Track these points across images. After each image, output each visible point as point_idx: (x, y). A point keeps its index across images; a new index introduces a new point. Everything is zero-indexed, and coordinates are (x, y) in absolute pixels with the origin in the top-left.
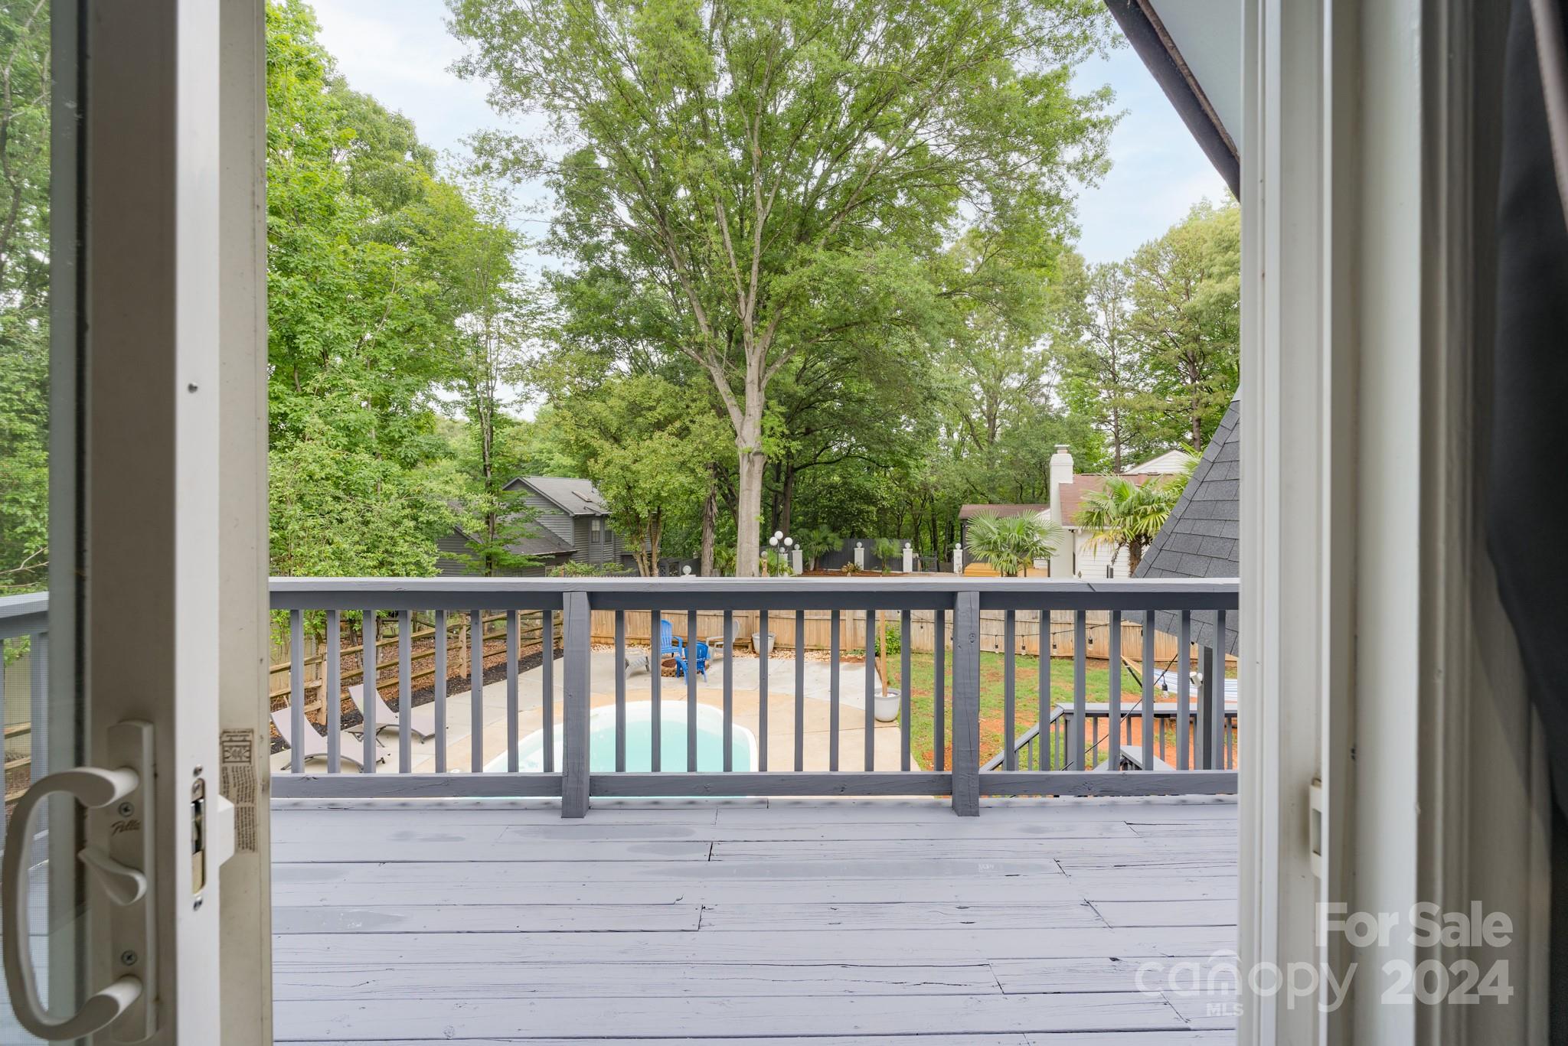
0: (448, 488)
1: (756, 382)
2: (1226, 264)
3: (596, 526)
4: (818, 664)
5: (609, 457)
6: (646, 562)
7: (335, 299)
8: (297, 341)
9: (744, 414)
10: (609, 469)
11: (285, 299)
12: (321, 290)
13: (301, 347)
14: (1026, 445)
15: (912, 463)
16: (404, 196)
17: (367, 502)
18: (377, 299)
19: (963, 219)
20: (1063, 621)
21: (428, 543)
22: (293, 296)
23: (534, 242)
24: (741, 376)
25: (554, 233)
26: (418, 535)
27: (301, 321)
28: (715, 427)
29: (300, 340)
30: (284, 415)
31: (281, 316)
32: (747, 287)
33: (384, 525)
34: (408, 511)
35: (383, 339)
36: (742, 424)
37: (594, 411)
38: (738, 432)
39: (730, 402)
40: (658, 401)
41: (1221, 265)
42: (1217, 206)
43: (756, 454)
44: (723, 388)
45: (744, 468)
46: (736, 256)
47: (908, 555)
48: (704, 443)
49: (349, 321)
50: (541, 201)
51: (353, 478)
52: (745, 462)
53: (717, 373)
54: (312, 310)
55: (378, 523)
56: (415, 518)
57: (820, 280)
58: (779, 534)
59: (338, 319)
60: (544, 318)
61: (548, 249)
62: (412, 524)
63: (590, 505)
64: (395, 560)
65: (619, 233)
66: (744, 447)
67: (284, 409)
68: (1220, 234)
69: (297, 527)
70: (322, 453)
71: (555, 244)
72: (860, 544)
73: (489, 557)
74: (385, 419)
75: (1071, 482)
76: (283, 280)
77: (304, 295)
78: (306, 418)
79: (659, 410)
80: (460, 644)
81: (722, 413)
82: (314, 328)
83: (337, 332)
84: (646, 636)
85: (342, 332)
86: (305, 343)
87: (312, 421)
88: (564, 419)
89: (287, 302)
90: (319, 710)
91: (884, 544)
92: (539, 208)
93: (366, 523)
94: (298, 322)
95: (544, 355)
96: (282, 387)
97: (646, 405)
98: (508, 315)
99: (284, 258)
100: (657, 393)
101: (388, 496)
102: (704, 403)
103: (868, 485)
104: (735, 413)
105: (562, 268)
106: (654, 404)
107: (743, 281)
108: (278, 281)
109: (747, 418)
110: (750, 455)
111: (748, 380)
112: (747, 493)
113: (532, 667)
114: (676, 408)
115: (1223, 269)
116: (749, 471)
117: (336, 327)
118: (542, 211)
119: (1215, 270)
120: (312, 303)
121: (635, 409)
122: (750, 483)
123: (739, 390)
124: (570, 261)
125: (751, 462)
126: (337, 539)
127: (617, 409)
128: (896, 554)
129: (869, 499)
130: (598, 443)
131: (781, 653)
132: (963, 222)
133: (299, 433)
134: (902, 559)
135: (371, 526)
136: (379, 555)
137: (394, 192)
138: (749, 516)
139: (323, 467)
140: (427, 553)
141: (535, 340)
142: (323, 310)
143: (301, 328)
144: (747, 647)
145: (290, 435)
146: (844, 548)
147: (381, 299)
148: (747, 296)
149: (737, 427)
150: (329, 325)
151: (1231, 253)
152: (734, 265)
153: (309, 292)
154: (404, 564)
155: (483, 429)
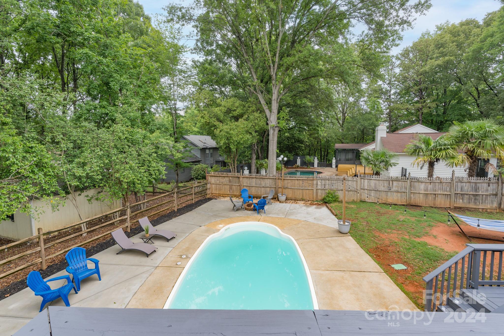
0: (168, 141)
1: (276, 100)
2: (439, 53)
3: (207, 151)
4: (304, 206)
5: (221, 128)
6: (233, 166)
7: (123, 68)
8: (110, 85)
9: (271, 112)
10: (221, 133)
11: (105, 67)
12: (118, 64)
13: (112, 87)
14: (359, 122)
15: (319, 129)
16: (142, 33)
17: (140, 147)
18: (138, 69)
19: (353, 35)
20: (401, 191)
21: (161, 162)
22: (108, 66)
23: (189, 49)
24: (270, 97)
25: (197, 45)
26: (158, 159)
27: (111, 76)
28: (259, 117)
29: (112, 84)
30: (107, 114)
31: (103, 75)
32: (273, 62)
33: (146, 156)
34: (154, 150)
35: (141, 85)
36: (270, 116)
37: (215, 111)
38: (269, 119)
39: (265, 108)
40: (237, 107)
41: (437, 53)
42: (432, 32)
43: (276, 127)
44: (263, 102)
45: (271, 132)
46: (270, 51)
47: (316, 162)
48: (255, 123)
49: (128, 77)
50: (192, 33)
51: (134, 138)
52: (272, 130)
53: (260, 97)
54: (115, 73)
55: (144, 155)
56: (156, 153)
57: (309, 58)
58: (282, 156)
59: (124, 76)
60: (193, 77)
61: (194, 51)
62: (155, 155)
63: (205, 144)
64: (151, 169)
65: (218, 46)
66: (271, 124)
67: (107, 111)
68: (438, 42)
69: (115, 158)
70: (124, 129)
71: (196, 50)
72: (299, 158)
73: (177, 164)
74: (143, 115)
75: (385, 136)
76: (104, 59)
77: (112, 66)
78: (116, 115)
79: (238, 111)
80: (174, 199)
81: (262, 111)
82: (116, 79)
83: (125, 81)
84: (237, 194)
85: (127, 81)
86: (113, 85)
87: (118, 116)
88: (205, 114)
89: (106, 69)
90: (127, 227)
91: (308, 157)
92: (191, 35)
93: (139, 155)
94: (110, 78)
95: (193, 92)
96: (106, 103)
97: (233, 109)
98: (180, 77)
99: (103, 52)
100: (237, 104)
101: (147, 145)
102: (254, 108)
103: (301, 137)
104: (267, 112)
105: (199, 59)
106: (236, 109)
107: (272, 60)
108: (102, 60)
109: (272, 113)
110: (273, 127)
111: (273, 99)
112: (272, 141)
113: (199, 206)
114: (243, 110)
115: (438, 55)
116: (273, 133)
117: (124, 79)
118: (192, 37)
119: (435, 56)
120: (115, 69)
121: (229, 111)
122: (273, 138)
123: (269, 103)
124: (202, 56)
125: (274, 130)
126: (131, 162)
127: (223, 111)
128: (312, 161)
129: (301, 142)
130: (217, 123)
131: (289, 201)
132: (353, 36)
133: (113, 121)
134: (314, 163)
135: (142, 156)
136: (146, 167)
137: (138, 32)
138: (273, 150)
139: (124, 134)
140: (161, 166)
141: (190, 86)
142: (119, 73)
143: (112, 79)
144: (275, 199)
145: (110, 122)
146: (294, 159)
147: (139, 69)
148: (274, 66)
149: (268, 117)
150: (122, 78)
151: (442, 49)
152: (269, 54)
153: (114, 65)
154: (154, 170)
155: (173, 118)
